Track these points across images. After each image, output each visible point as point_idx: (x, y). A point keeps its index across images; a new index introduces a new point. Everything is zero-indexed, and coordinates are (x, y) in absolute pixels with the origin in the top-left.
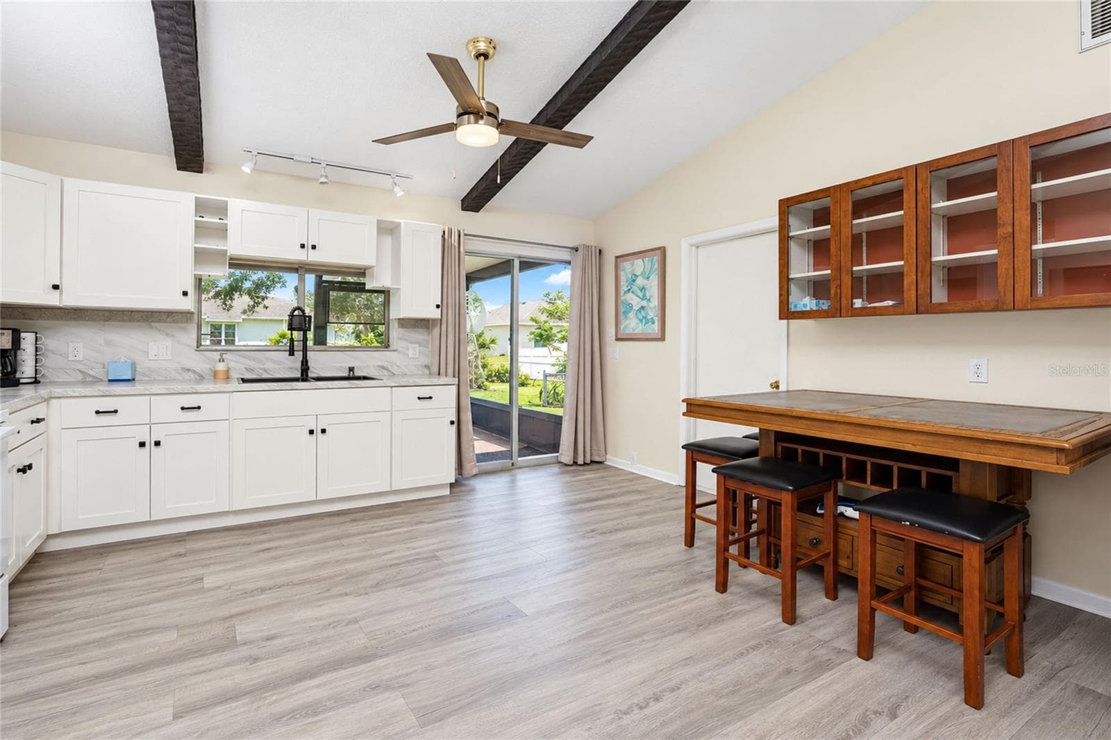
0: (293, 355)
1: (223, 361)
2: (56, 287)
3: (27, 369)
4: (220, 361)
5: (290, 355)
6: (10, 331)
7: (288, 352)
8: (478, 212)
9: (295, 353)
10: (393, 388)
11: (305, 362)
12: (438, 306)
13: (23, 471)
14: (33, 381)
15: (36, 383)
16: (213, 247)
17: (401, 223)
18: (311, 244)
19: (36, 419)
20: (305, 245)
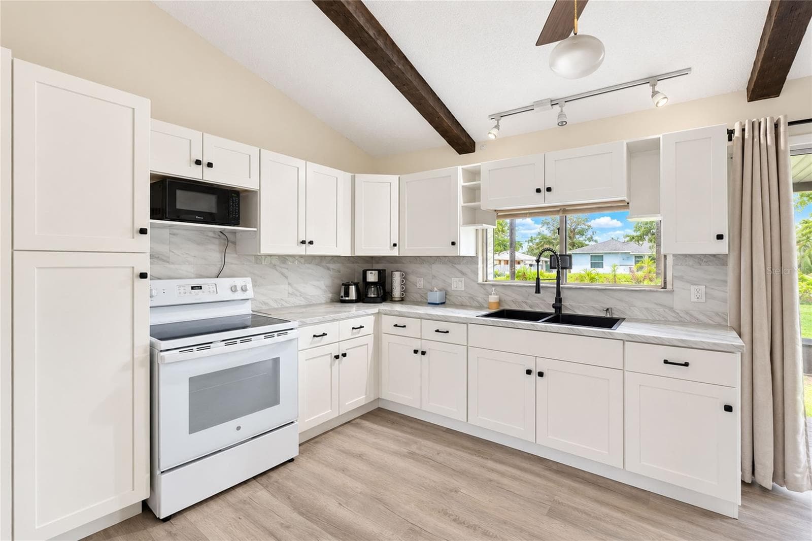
2: (395, 245)
6: (377, 272)
10: (626, 342)
11: (559, 299)
12: (720, 237)
13: (337, 357)
14: (400, 299)
15: (402, 300)
16: (473, 204)
17: (660, 138)
18: (546, 187)
19: (359, 326)
20: (541, 189)
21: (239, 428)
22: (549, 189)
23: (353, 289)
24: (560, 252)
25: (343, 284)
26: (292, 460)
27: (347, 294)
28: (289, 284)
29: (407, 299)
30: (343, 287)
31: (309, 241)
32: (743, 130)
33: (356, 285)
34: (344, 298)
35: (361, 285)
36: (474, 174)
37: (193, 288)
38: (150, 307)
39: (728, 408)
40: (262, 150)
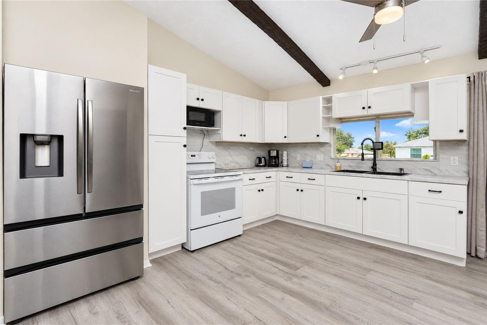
1: (339, 162)
2: (285, 137)
3: (285, 163)
5: (362, 161)
9: (365, 159)
10: (409, 182)
11: (375, 164)
12: (461, 131)
13: (259, 191)
14: (286, 166)
15: (287, 166)
16: (328, 116)
17: (428, 82)
18: (368, 106)
19: (269, 177)
20: (365, 107)
21: (219, 216)
22: (369, 107)
23: (263, 159)
24: (376, 139)
25: (257, 158)
26: (240, 236)
27: (260, 161)
28: (231, 156)
29: (289, 165)
30: (258, 159)
31: (244, 135)
32: (474, 77)
33: (265, 158)
34: (259, 165)
35: (267, 158)
36: (329, 100)
37: (192, 156)
38: (187, 163)
39: (461, 212)
40: (223, 92)
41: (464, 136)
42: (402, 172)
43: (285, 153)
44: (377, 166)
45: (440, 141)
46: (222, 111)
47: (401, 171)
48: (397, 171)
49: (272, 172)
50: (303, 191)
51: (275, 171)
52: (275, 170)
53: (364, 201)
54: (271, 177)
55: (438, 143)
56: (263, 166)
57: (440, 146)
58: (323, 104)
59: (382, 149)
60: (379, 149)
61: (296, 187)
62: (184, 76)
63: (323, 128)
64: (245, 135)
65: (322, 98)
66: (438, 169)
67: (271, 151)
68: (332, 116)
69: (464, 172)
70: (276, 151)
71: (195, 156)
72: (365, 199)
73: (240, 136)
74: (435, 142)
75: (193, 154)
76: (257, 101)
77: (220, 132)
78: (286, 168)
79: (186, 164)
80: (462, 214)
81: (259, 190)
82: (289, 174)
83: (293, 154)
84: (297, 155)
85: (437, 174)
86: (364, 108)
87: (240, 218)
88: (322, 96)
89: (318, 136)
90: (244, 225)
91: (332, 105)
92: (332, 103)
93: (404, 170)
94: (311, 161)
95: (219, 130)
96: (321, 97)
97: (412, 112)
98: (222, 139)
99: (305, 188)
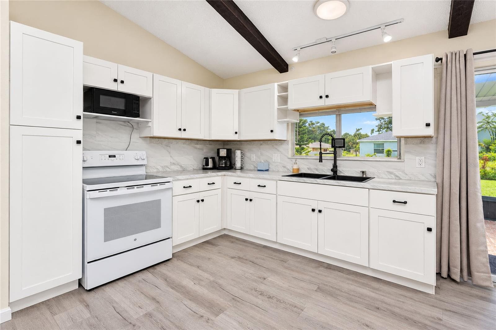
0: (322, 162)
1: (296, 164)
3: (238, 165)
4: (295, 164)
5: (320, 162)
7: (319, 160)
8: (466, 34)
9: (323, 161)
41: (430, 131)
42: (364, 176)
43: (238, 153)
44: (338, 168)
45: (406, 138)
46: (153, 97)
47: (363, 174)
48: (359, 175)
49: (218, 177)
50: (252, 201)
51: (221, 176)
52: (221, 174)
53: (320, 214)
54: (214, 183)
55: (403, 141)
56: (210, 169)
57: (406, 144)
58: (279, 93)
59: (344, 147)
60: (340, 147)
61: (245, 196)
62: (79, 45)
63: (278, 121)
64: (185, 130)
65: (278, 85)
66: (403, 172)
67: (220, 150)
68: (288, 107)
69: (431, 175)
70: (226, 150)
71: (115, 156)
72: (320, 211)
73: (179, 131)
74: (399, 138)
75: (112, 153)
76: (202, 88)
77: (150, 124)
78: (240, 170)
79: (82, 168)
80: (431, 232)
81: (197, 200)
82: (238, 180)
83: (248, 154)
84: (252, 155)
85: (402, 178)
86: (321, 97)
87: (169, 238)
88: (278, 82)
89: (272, 131)
90: (174, 247)
91: (288, 94)
92: (288, 92)
93: (367, 173)
94: (267, 161)
95: (149, 121)
96: (276, 85)
97: (374, 102)
98: (153, 134)
99: (255, 197)
